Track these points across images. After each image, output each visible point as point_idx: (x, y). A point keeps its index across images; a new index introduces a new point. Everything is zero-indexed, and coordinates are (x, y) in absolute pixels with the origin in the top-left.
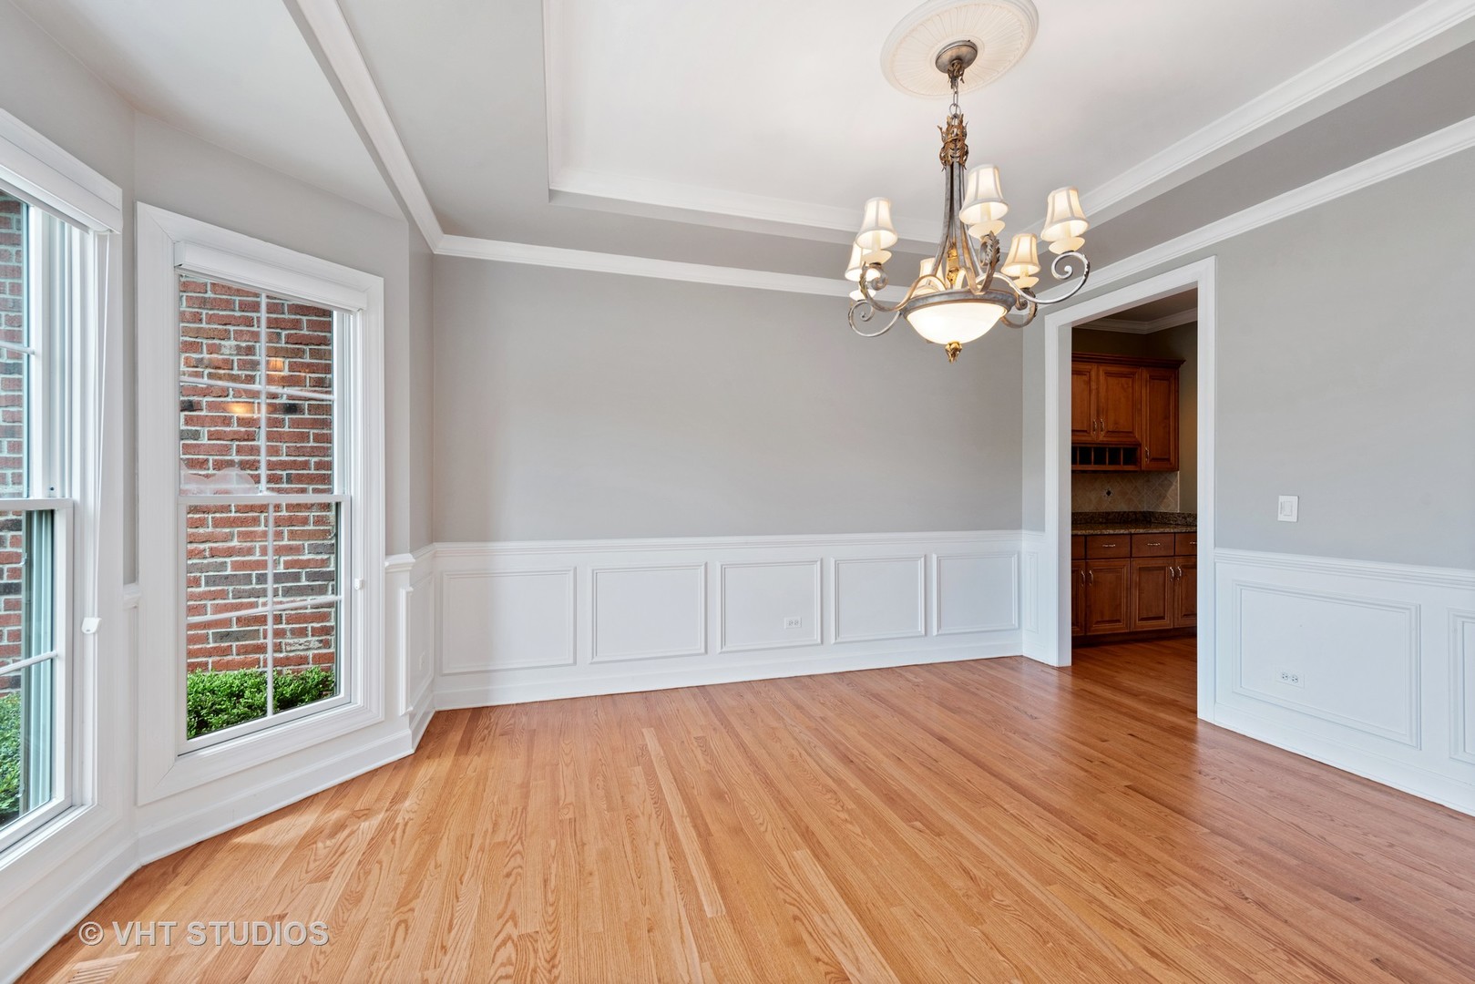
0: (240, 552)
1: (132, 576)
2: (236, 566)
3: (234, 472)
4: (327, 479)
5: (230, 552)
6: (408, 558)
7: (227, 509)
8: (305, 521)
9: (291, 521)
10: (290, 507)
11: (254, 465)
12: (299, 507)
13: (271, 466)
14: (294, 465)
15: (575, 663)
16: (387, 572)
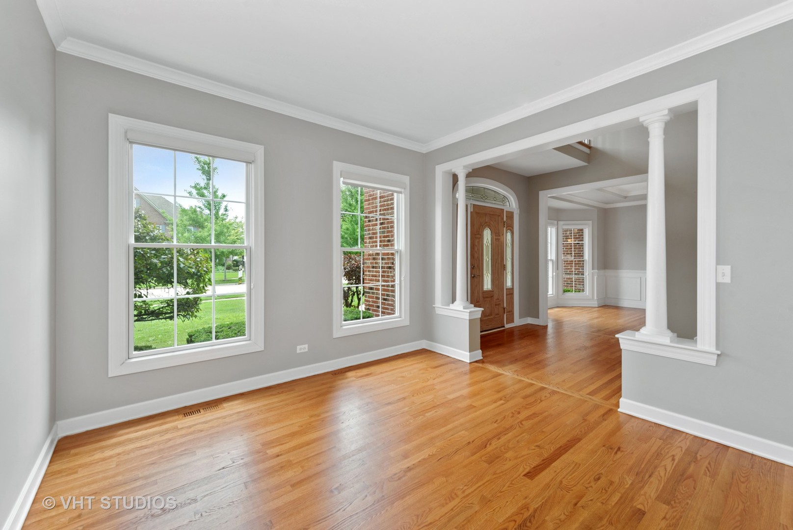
0: (570, 269)
1: (558, 269)
2: (569, 271)
3: (569, 255)
4: (583, 256)
5: (568, 269)
6: (596, 271)
7: (568, 261)
8: (580, 264)
9: (578, 264)
10: (578, 261)
11: (572, 254)
12: (579, 261)
13: (574, 254)
14: (578, 253)
15: (641, 300)
16: (592, 273)
